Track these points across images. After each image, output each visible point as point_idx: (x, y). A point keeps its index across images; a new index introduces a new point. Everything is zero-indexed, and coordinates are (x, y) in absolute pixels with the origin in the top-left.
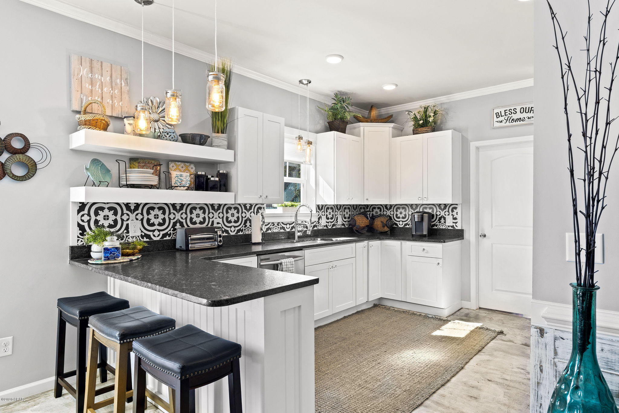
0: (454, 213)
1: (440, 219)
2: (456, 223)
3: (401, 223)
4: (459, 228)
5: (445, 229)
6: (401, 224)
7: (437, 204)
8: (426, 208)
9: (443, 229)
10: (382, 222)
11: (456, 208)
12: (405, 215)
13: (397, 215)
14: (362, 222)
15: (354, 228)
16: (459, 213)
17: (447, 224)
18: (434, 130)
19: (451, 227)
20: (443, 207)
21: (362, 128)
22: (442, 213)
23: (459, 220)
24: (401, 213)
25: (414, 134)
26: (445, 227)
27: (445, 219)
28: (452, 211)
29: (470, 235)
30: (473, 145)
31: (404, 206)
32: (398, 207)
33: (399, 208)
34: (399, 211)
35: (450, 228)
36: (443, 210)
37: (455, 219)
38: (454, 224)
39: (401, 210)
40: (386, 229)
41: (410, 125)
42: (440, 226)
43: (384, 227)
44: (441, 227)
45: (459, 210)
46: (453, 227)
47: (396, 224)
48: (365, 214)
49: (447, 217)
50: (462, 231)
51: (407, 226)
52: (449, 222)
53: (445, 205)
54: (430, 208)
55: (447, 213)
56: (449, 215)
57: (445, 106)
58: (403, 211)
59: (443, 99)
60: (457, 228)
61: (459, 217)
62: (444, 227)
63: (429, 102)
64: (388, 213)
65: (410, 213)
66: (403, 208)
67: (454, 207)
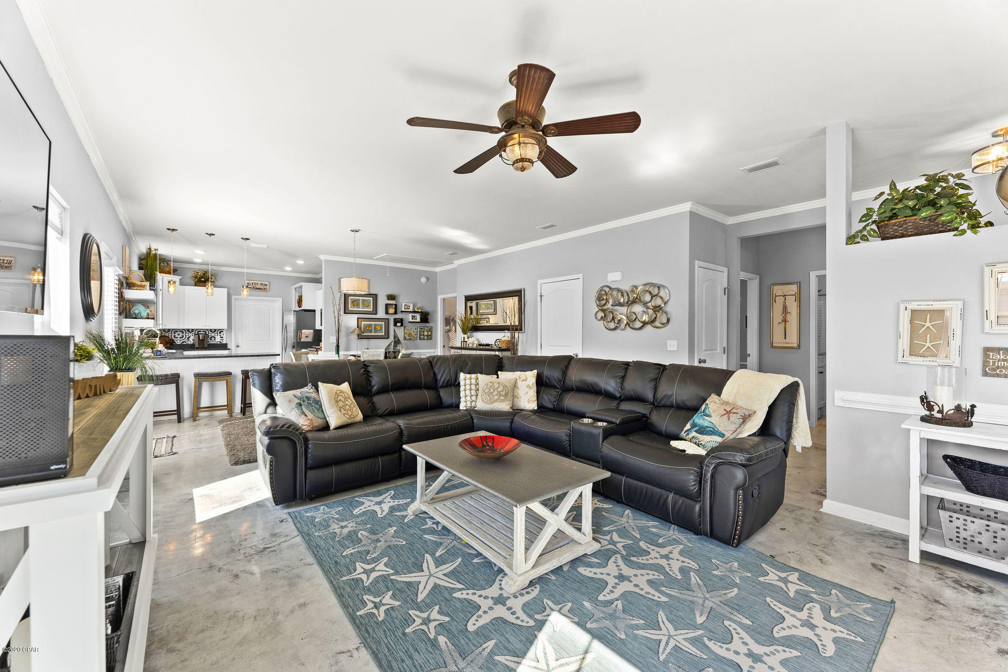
1: (211, 338)
3: (179, 341)
4: (224, 342)
5: (215, 343)
8: (200, 331)
9: (213, 344)
10: (165, 341)
11: (222, 331)
13: (174, 336)
16: (225, 335)
17: (216, 340)
18: (210, 286)
20: (213, 331)
22: (213, 334)
23: (225, 339)
24: (182, 334)
25: (196, 286)
27: (215, 338)
28: (220, 333)
29: (231, 345)
30: (233, 297)
31: (182, 331)
32: (176, 331)
33: (177, 331)
34: (177, 333)
35: (218, 342)
37: (222, 337)
38: (221, 340)
39: (179, 333)
41: (191, 281)
42: (211, 341)
43: (167, 344)
44: (212, 343)
45: (224, 332)
46: (220, 342)
47: (175, 342)
49: (216, 337)
50: (227, 344)
51: (185, 343)
52: (218, 339)
53: (215, 330)
54: (203, 331)
55: (216, 334)
59: (215, 268)
61: (224, 337)
64: (167, 334)
65: (187, 335)
66: (180, 331)
67: (221, 331)
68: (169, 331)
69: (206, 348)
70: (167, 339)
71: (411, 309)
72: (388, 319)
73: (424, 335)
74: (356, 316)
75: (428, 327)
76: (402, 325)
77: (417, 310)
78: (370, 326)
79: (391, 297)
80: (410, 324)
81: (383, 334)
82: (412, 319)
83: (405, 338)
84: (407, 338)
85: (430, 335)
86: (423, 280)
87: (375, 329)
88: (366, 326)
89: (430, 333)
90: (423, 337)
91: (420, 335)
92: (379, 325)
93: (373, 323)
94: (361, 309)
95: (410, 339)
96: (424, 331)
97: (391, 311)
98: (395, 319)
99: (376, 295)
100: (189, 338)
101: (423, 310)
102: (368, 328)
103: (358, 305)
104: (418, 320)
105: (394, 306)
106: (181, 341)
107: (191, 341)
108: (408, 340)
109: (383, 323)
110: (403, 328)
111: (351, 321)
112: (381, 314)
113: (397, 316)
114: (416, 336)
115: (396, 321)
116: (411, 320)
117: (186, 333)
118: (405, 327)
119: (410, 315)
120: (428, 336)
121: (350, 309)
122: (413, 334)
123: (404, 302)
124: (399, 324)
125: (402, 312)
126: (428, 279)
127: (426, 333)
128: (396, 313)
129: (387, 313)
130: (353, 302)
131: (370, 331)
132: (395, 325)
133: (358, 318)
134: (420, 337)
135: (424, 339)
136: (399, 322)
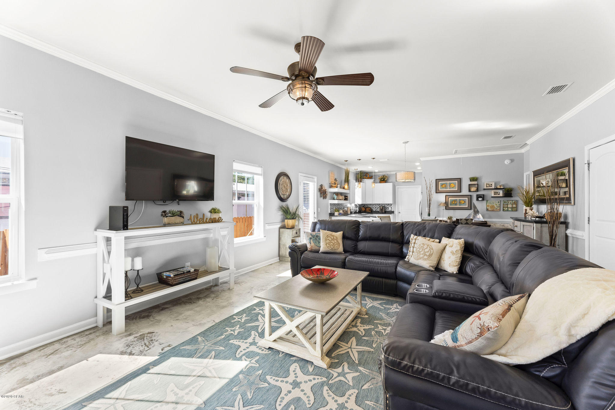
7: (386, 204)
8: (382, 205)
9: (387, 211)
14: (363, 209)
15: (361, 211)
18: (386, 182)
21: (365, 181)
22: (388, 206)
23: (393, 208)
24: (374, 206)
25: (380, 183)
27: (388, 208)
29: (396, 212)
30: (397, 187)
31: (375, 204)
32: (373, 205)
35: (390, 211)
37: (392, 208)
39: (374, 205)
40: (370, 211)
41: (378, 181)
45: (393, 205)
47: (372, 209)
48: (364, 207)
49: (389, 208)
50: (394, 211)
51: (376, 211)
52: (390, 209)
53: (389, 204)
54: (384, 205)
57: (388, 175)
58: (375, 206)
59: (388, 173)
60: (392, 210)
61: (393, 207)
63: (384, 173)
64: (370, 206)
65: (377, 206)
67: (391, 205)
68: (371, 205)
69: (384, 213)
70: (370, 209)
71: (493, 187)
72: (471, 195)
73: (507, 207)
74: (445, 194)
75: (512, 201)
76: (483, 200)
77: (499, 187)
78: (455, 201)
79: (472, 179)
80: (492, 199)
81: (467, 206)
82: (495, 194)
83: (488, 209)
84: (490, 209)
85: (515, 207)
86: (507, 162)
87: (460, 203)
88: (452, 201)
89: (514, 206)
90: (506, 209)
91: (503, 207)
92: (463, 200)
93: (458, 199)
94: (448, 190)
95: (493, 211)
96: (507, 204)
97: (473, 189)
98: (477, 195)
99: (460, 179)
100: (378, 208)
101: (507, 187)
102: (453, 202)
103: (446, 187)
104: (501, 195)
105: (476, 186)
106: (375, 209)
107: (378, 210)
108: (489, 211)
109: (467, 199)
110: (485, 202)
111: (442, 198)
112: (465, 191)
113: (479, 193)
114: (499, 208)
115: (478, 197)
116: (493, 196)
118: (487, 201)
119: (493, 191)
120: (512, 208)
121: (440, 190)
122: (496, 206)
123: (484, 182)
124: (480, 199)
125: (484, 189)
126: (512, 161)
127: (510, 206)
128: (477, 190)
129: (470, 191)
130: (442, 185)
131: (456, 204)
132: (477, 200)
133: (446, 196)
134: (503, 209)
135: (508, 210)
136: (481, 197)
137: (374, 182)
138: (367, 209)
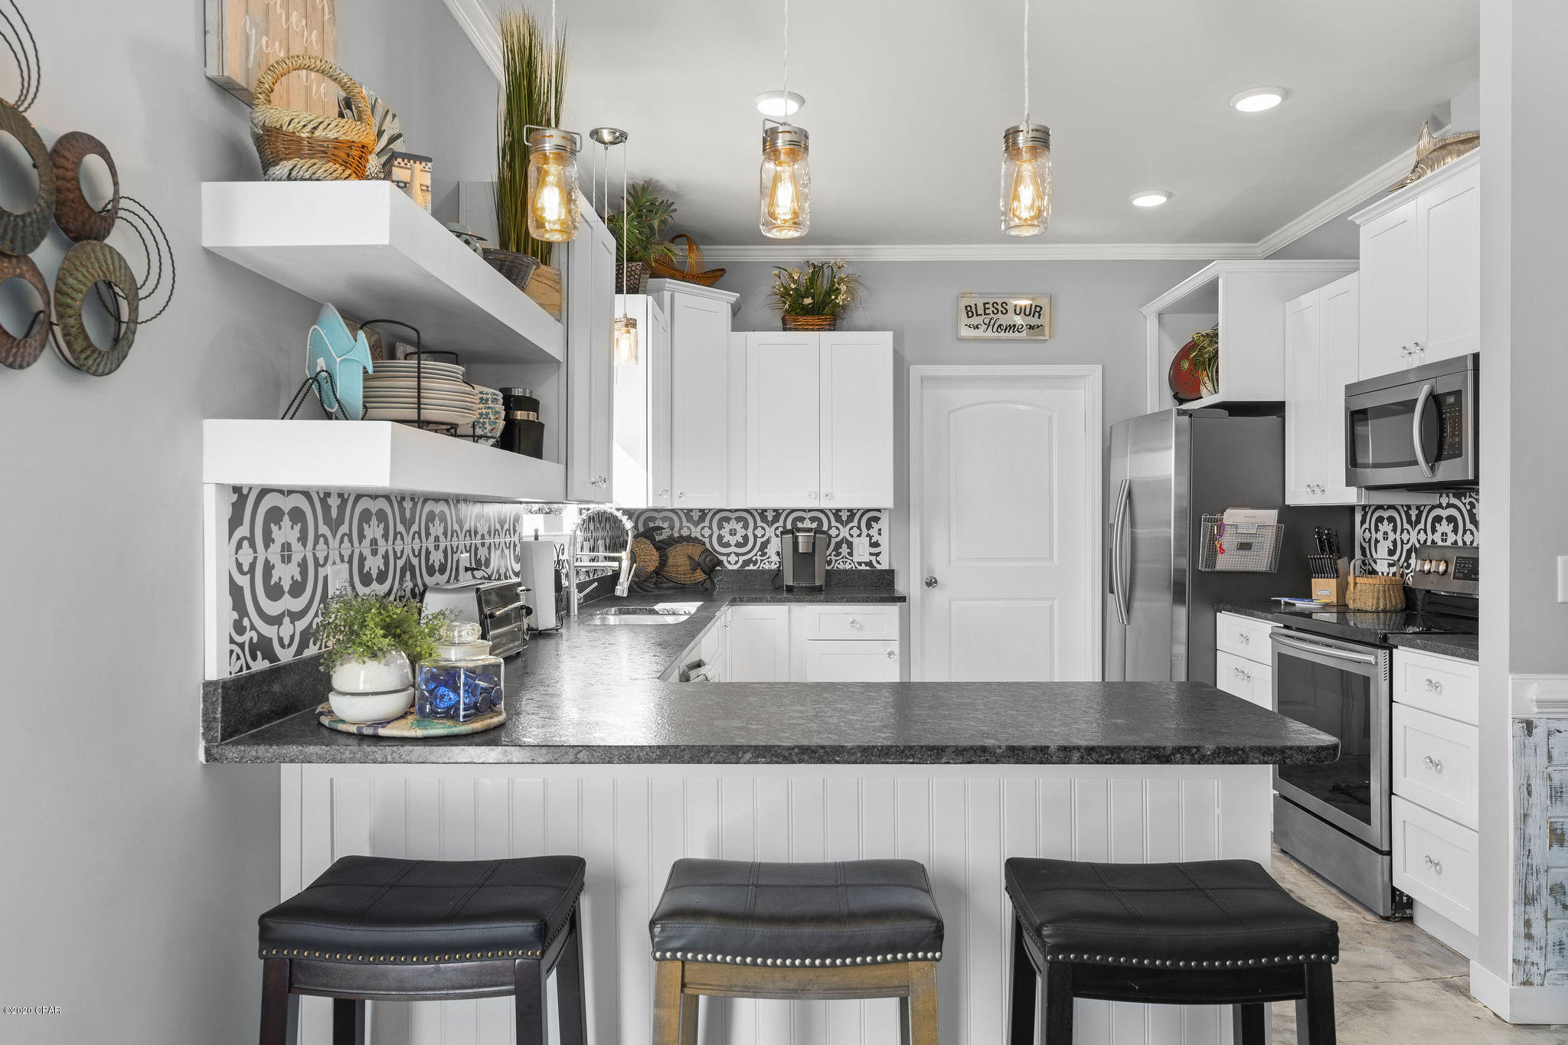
0: (872, 532)
1: (838, 545)
2: (877, 555)
3: (732, 558)
4: (884, 566)
5: (851, 570)
6: (733, 562)
7: (830, 510)
8: (802, 519)
9: (845, 571)
10: (690, 558)
11: (876, 519)
12: (746, 538)
13: (720, 538)
14: (650, 557)
16: (885, 532)
17: (856, 558)
18: (833, 326)
19: (866, 564)
20: (844, 516)
21: (667, 294)
22: (844, 532)
23: (884, 548)
24: (733, 532)
25: (785, 329)
26: (850, 566)
27: (850, 545)
28: (869, 527)
29: (909, 583)
30: (917, 371)
31: (744, 516)
32: (723, 516)
33: (727, 519)
34: (727, 527)
35: (863, 567)
36: (844, 524)
37: (876, 545)
38: (873, 558)
39: (733, 524)
40: (700, 575)
42: (839, 564)
43: (694, 570)
44: (841, 567)
45: (884, 524)
46: (870, 564)
47: (720, 563)
48: (667, 536)
49: (856, 541)
50: (890, 573)
51: (751, 567)
52: (862, 553)
53: (852, 513)
54: (812, 519)
55: (855, 532)
56: (859, 536)
58: (739, 526)
60: (879, 567)
61: (884, 540)
62: (848, 567)
64: (696, 532)
65: (759, 532)
66: (738, 519)
67: (872, 517)
68: (702, 518)
69: (819, 589)
70: (695, 551)
100: (765, 545)
106: (742, 559)
107: (771, 563)
117: (756, 527)
137: (740, 320)
138: (679, 559)
